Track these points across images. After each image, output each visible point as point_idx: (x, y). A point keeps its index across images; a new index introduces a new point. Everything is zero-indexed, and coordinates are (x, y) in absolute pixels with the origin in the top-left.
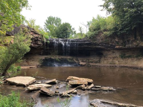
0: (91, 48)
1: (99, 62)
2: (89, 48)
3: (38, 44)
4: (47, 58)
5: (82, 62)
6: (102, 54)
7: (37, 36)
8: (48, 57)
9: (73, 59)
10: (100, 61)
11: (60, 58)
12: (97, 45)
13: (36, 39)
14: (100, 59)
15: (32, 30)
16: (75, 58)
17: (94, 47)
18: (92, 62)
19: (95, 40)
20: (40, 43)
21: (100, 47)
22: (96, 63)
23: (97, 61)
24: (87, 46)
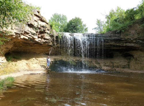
0: (120, 46)
1: (127, 66)
2: (117, 46)
3: (45, 39)
4: (57, 60)
5: (104, 66)
6: (132, 56)
7: (43, 24)
8: (59, 58)
9: (91, 62)
10: (129, 65)
11: (74, 60)
12: (129, 42)
13: (43, 30)
14: (129, 63)
15: (37, 14)
16: (95, 60)
17: (125, 45)
18: (118, 67)
19: (127, 35)
20: (47, 37)
21: (133, 45)
22: (124, 68)
23: (125, 66)
24: (114, 44)
